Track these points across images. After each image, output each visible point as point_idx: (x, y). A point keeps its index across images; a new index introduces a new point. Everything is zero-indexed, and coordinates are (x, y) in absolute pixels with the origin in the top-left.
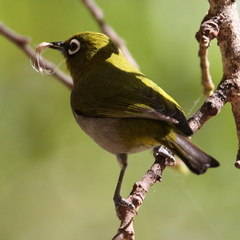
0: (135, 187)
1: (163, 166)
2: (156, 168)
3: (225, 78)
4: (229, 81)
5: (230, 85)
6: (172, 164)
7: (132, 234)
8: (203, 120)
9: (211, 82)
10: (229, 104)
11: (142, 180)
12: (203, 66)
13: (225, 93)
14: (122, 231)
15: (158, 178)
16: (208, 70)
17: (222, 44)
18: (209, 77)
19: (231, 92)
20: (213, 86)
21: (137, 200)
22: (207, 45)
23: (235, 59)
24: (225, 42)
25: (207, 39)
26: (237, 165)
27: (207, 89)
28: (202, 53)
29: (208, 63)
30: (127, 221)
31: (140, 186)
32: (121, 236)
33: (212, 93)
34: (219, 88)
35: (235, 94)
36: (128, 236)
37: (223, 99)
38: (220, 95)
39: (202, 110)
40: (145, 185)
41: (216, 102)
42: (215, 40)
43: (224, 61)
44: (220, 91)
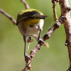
0: (31, 52)
1: (41, 45)
2: (38, 45)
3: (62, 15)
4: (63, 17)
5: (63, 18)
6: (44, 44)
7: (30, 68)
8: (54, 30)
9: (57, 17)
10: (63, 24)
11: (34, 49)
12: (54, 11)
13: (62, 21)
14: (27, 66)
15: (39, 49)
16: (56, 13)
17: (61, 4)
18: (56, 15)
19: (63, 20)
20: (57, 18)
21: (32, 56)
22: (55, 4)
23: (65, 9)
24: (62, 3)
25: (56, 2)
26: (65, 45)
27: (56, 19)
28: (54, 7)
29: (56, 11)
30: (29, 63)
31: (33, 52)
32: (27, 68)
33: (57, 21)
34: (60, 19)
35: (65, 21)
36: (29, 68)
37: (61, 22)
38: (60, 21)
39: (54, 26)
40: (35, 51)
41: (59, 24)
42: (58, 3)
43: (61, 10)
44: (60, 20)
